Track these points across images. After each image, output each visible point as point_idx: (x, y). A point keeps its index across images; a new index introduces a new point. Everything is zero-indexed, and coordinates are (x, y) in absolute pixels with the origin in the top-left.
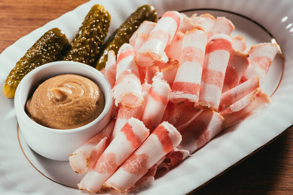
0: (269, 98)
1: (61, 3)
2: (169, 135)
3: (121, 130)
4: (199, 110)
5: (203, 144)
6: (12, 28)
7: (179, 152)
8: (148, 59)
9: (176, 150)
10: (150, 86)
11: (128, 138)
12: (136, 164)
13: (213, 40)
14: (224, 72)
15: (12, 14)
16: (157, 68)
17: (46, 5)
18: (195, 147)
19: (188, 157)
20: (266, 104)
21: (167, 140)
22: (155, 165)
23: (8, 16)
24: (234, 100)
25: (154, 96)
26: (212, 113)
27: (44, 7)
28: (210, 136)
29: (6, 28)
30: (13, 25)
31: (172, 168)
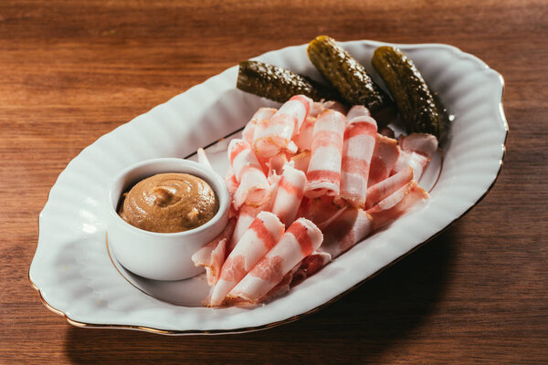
0: (427, 193)
1: (146, 103)
2: (308, 232)
3: (250, 227)
4: (339, 208)
5: (347, 247)
6: (84, 134)
7: (318, 256)
8: (272, 147)
9: (315, 253)
10: (279, 177)
11: (259, 236)
12: (268, 268)
13: (354, 124)
14: (369, 162)
15: (82, 117)
16: (284, 157)
17: (126, 105)
18: (338, 251)
19: (330, 262)
20: (424, 200)
21: (305, 240)
22: (290, 272)
23: (78, 120)
24: (382, 195)
25: (286, 188)
26: (357, 212)
27: (124, 108)
28: (356, 238)
29: (76, 134)
30: (85, 130)
31: (309, 275)
